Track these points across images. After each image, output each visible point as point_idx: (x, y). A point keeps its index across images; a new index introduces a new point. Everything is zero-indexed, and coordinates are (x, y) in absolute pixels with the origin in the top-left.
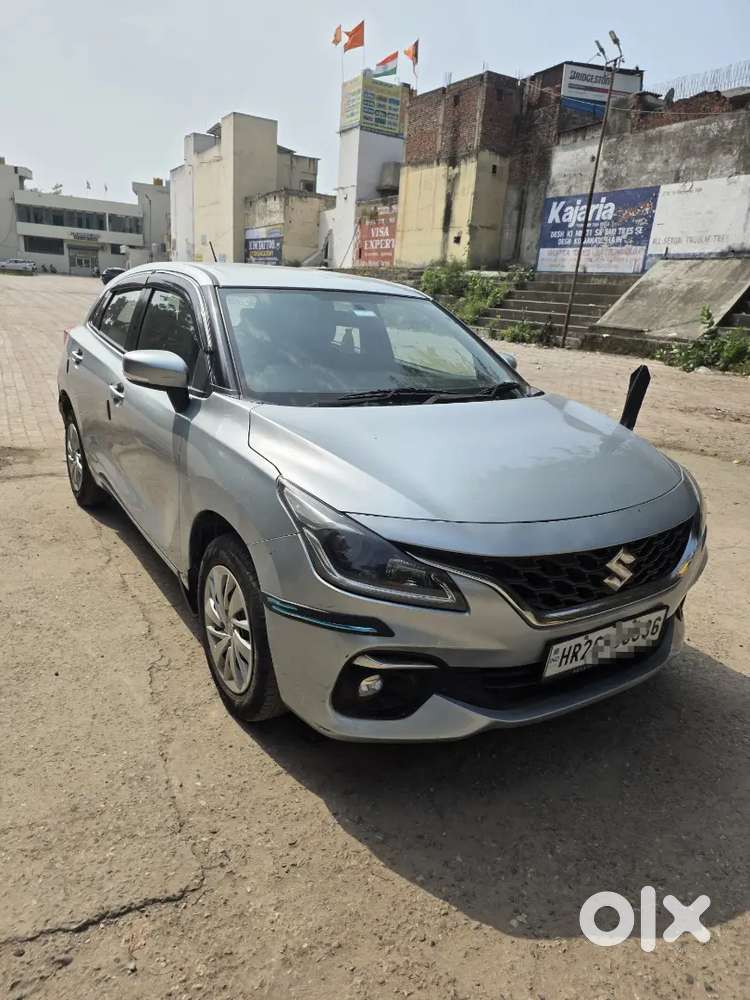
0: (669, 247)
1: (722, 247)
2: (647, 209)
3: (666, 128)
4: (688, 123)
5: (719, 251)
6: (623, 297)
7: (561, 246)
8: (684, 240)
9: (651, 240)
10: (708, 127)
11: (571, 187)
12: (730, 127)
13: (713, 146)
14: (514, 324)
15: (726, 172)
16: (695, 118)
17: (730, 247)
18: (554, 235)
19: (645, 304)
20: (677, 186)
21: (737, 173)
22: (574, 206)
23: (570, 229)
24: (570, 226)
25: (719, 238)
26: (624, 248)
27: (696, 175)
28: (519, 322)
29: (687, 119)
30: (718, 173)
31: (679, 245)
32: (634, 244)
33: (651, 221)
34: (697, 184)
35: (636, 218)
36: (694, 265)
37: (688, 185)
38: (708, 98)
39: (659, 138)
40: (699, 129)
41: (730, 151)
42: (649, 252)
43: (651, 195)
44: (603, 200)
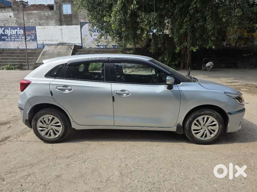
0: (44, 42)
1: (58, 42)
2: (34, 32)
3: (33, 12)
4: (39, 11)
5: (57, 43)
6: (41, 55)
7: (7, 41)
8: (47, 40)
9: (38, 40)
10: (45, 13)
11: (5, 24)
12: (51, 14)
13: (48, 18)
14: (7, 65)
15: (53, 25)
16: (40, 10)
17: (60, 42)
18: (3, 37)
19: (48, 56)
20: (41, 27)
21: (56, 25)
22: (8, 30)
23: (9, 36)
24: (9, 35)
25: (57, 40)
26: (29, 42)
27: (45, 25)
28: (9, 64)
29: (38, 10)
30: (51, 25)
31: (46, 41)
32: (32, 41)
33: (36, 35)
34: (46, 27)
35: (31, 34)
36: (56, 47)
37: (44, 27)
38: (42, 6)
39: (31, 14)
40: (42, 13)
41: (52, 20)
42: (38, 43)
43: (34, 28)
44: (18, 28)
